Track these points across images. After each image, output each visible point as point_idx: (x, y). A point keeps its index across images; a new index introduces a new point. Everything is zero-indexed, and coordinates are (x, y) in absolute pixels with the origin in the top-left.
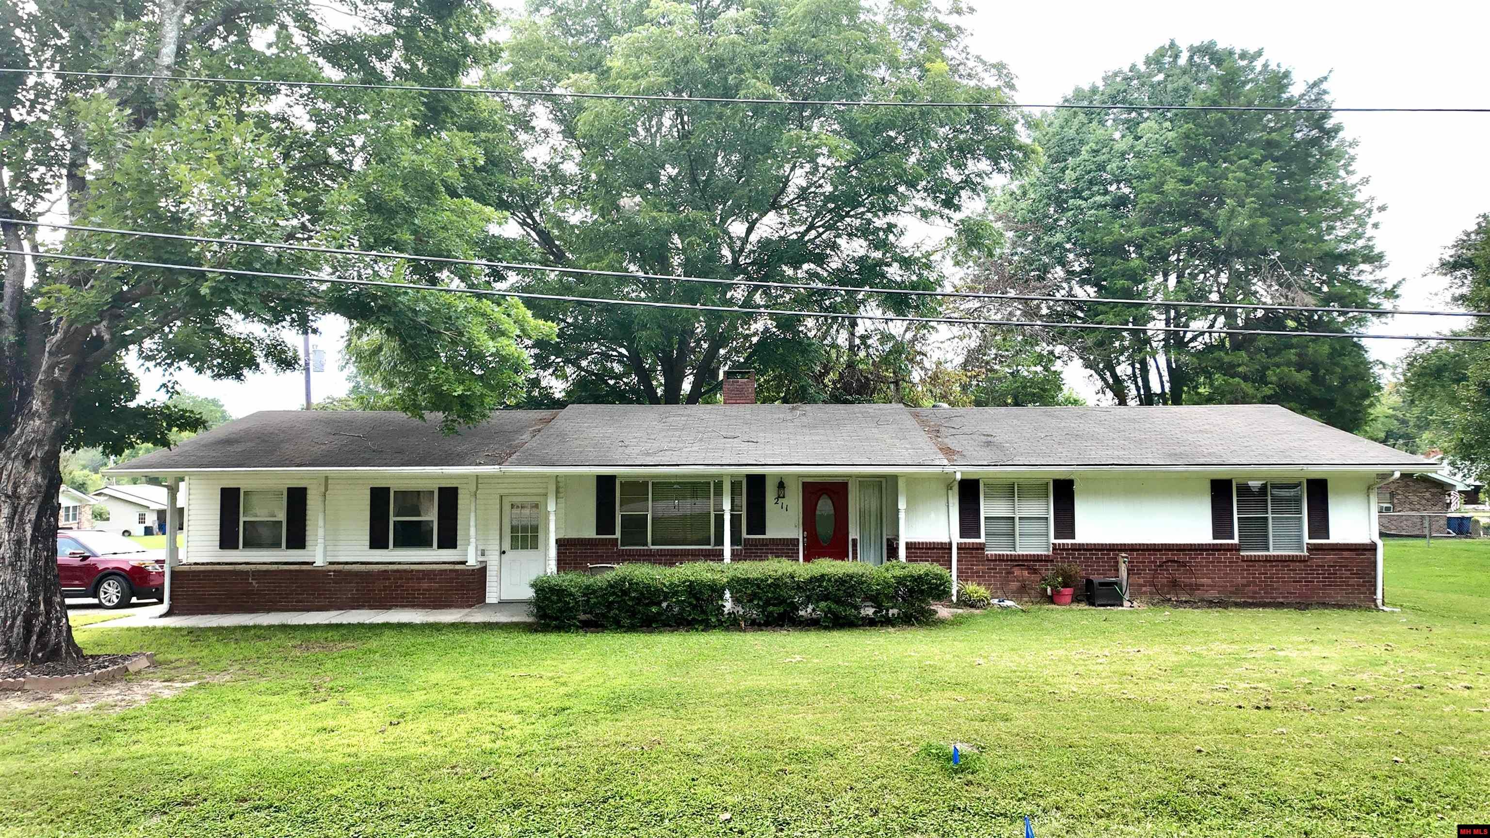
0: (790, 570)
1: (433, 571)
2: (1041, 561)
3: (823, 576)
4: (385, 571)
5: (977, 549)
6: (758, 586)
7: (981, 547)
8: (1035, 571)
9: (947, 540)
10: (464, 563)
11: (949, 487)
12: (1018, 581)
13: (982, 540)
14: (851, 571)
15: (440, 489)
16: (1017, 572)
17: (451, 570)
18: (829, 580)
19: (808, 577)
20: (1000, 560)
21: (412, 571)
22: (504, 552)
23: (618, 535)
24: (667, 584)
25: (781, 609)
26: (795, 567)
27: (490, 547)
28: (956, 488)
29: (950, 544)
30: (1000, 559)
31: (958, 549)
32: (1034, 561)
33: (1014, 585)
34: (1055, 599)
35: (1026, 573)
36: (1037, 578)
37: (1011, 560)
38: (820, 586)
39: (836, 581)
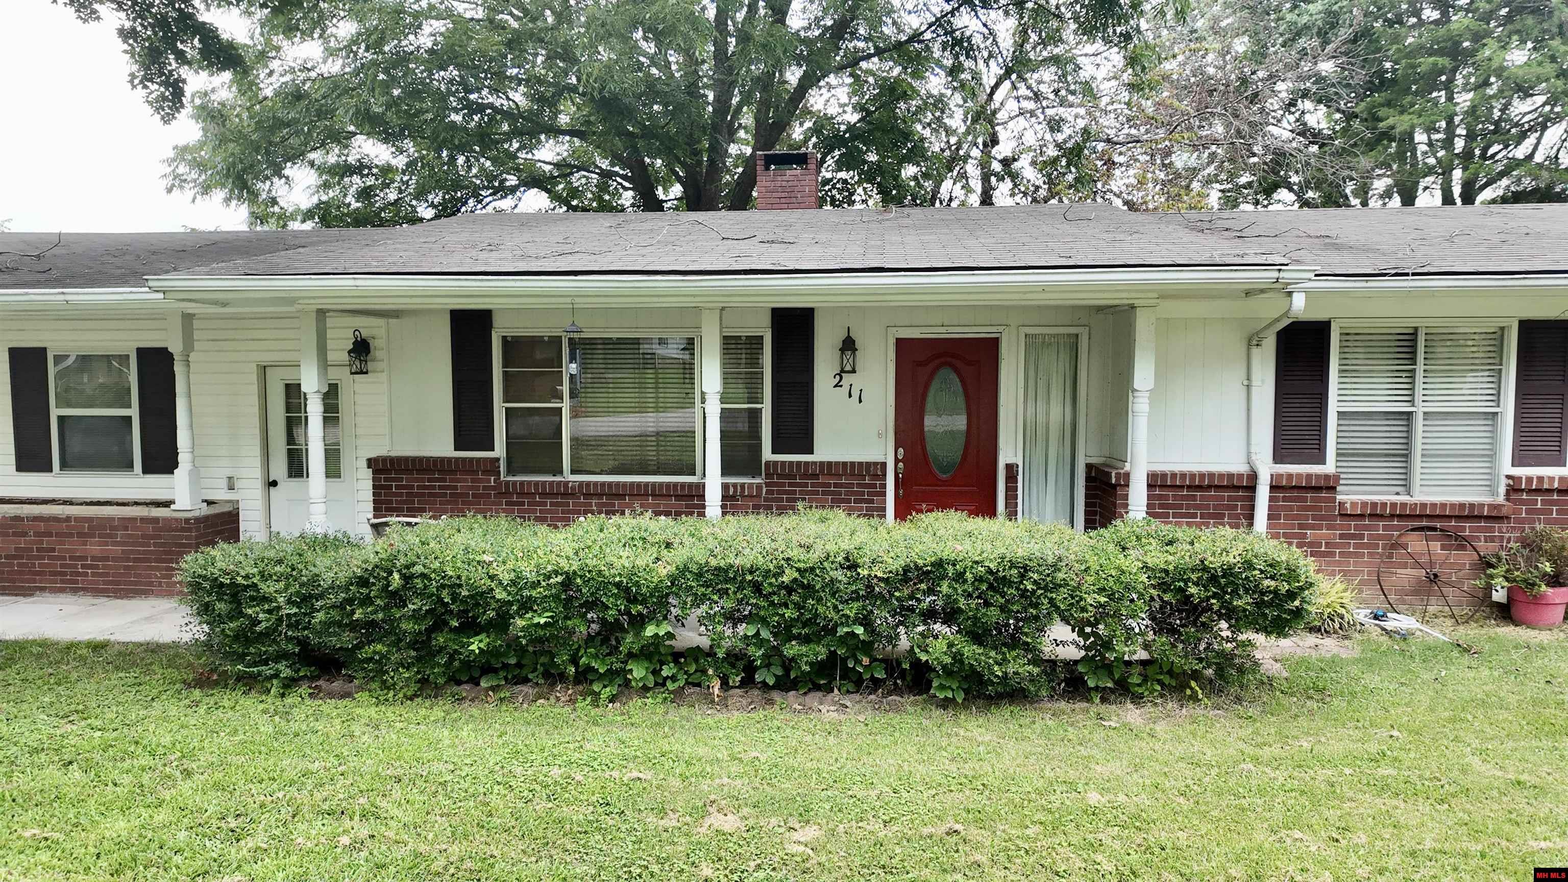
0: (846, 545)
1: (108, 521)
2: (1480, 517)
3: (939, 564)
4: (17, 518)
5: (1318, 489)
6: (757, 588)
7: (1328, 485)
8: (1461, 542)
9: (1243, 468)
10: (167, 504)
11: (1253, 341)
12: (1418, 565)
13: (1329, 467)
14: (1021, 552)
15: (141, 352)
16: (1416, 544)
17: (143, 520)
18: (960, 577)
19: (896, 565)
20: (1373, 516)
21: (68, 519)
22: (274, 484)
23: (500, 450)
24: (506, 578)
25: (821, 652)
26: (861, 537)
27: (244, 473)
28: (1270, 344)
29: (1253, 477)
30: (1375, 513)
31: (1273, 488)
32: (1459, 518)
33: (1407, 575)
34: (1517, 611)
35: (1436, 546)
36: (1467, 558)
37: (1400, 517)
38: (931, 591)
39: (979, 579)
